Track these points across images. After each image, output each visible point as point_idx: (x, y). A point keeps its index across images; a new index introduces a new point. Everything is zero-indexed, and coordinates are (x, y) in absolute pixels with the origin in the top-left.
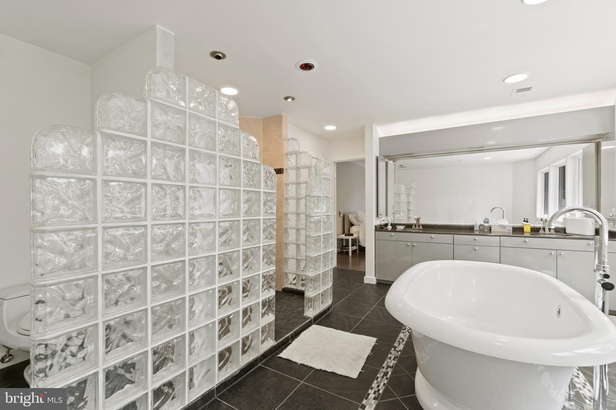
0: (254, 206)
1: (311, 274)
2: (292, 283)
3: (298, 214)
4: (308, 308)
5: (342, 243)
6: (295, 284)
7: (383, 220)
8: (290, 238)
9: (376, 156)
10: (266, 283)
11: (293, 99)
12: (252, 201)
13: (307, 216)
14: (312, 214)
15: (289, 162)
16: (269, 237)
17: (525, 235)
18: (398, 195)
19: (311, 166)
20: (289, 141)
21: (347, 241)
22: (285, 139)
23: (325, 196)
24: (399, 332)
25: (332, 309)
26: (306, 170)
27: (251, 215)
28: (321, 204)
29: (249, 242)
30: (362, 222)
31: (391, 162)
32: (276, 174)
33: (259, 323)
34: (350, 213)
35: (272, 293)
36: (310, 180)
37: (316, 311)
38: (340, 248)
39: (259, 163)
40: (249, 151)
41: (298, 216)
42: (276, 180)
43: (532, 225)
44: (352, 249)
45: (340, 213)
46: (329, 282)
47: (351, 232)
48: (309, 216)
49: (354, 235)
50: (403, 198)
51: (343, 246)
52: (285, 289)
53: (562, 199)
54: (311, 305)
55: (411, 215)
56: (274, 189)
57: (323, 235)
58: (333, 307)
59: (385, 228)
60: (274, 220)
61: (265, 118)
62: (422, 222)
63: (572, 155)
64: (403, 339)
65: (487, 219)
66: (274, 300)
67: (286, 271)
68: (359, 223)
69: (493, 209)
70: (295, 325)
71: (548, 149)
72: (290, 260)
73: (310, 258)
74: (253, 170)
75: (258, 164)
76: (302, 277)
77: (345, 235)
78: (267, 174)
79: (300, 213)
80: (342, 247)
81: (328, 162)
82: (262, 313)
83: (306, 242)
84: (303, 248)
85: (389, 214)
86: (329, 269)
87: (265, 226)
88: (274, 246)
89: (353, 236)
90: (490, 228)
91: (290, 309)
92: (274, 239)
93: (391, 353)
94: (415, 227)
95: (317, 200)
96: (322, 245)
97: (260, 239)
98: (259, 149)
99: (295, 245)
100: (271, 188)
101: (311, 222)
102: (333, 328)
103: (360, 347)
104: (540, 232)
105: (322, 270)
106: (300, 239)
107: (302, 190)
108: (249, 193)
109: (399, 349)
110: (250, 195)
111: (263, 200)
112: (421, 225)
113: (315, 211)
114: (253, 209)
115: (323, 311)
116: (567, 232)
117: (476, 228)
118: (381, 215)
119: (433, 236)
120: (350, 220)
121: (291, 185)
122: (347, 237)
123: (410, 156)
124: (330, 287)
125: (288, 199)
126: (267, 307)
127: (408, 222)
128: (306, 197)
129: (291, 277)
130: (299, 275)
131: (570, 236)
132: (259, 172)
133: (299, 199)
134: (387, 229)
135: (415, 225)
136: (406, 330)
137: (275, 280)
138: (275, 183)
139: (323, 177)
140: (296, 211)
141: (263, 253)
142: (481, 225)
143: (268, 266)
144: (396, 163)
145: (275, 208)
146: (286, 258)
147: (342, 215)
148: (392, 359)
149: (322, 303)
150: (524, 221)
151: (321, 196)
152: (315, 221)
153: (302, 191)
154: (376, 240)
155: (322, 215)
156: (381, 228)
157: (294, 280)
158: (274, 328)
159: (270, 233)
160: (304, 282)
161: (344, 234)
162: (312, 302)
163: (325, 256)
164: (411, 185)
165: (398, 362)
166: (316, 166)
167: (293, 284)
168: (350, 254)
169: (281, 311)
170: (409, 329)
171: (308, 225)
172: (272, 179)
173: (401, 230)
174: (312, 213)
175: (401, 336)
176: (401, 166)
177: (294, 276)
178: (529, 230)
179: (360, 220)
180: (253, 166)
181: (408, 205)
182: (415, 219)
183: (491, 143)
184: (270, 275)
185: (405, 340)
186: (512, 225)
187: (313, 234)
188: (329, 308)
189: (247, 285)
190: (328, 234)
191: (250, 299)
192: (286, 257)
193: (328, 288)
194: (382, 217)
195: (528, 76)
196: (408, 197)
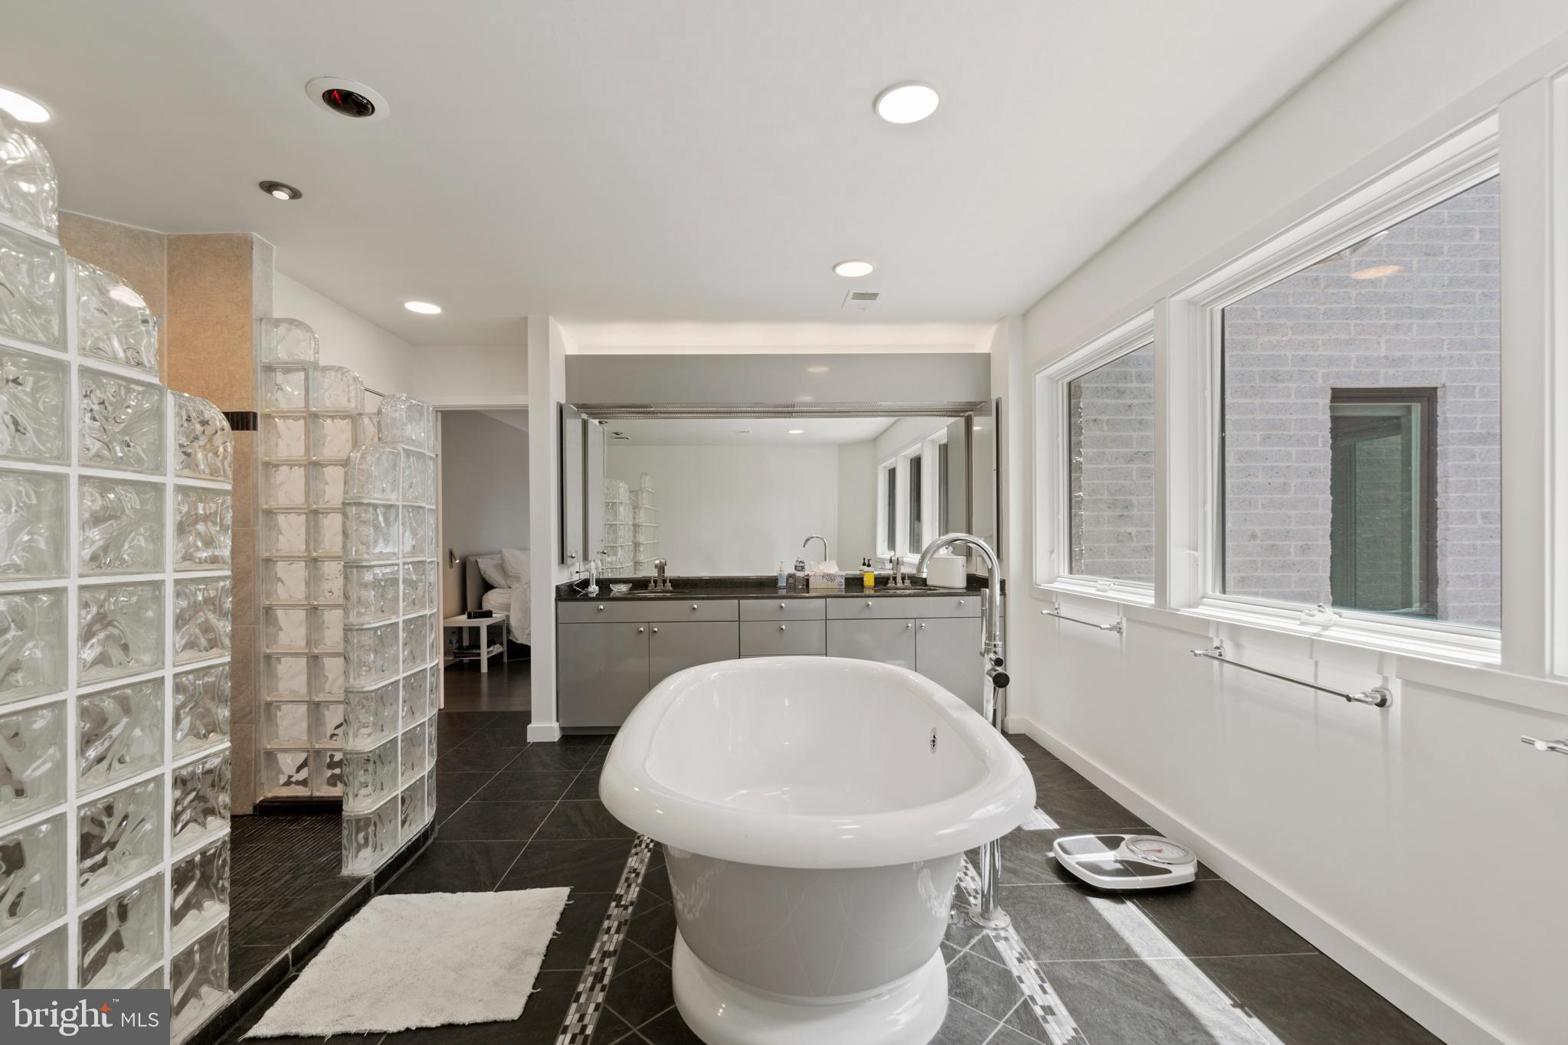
0: (133, 534)
1: (365, 742)
2: (292, 779)
3: (313, 562)
4: (353, 850)
5: (460, 640)
6: (304, 783)
7: (577, 572)
8: (283, 638)
9: (558, 403)
10: (191, 801)
11: (295, 194)
12: (125, 517)
13: (351, 567)
14: (369, 561)
15: (279, 395)
16: (203, 642)
17: (867, 592)
18: (611, 506)
19: (360, 414)
20: (277, 326)
21: (475, 632)
22: (261, 320)
23: (411, 506)
24: (626, 855)
25: (435, 834)
26: (346, 425)
27: (117, 570)
28: (397, 529)
29: (111, 665)
30: (518, 579)
31: (596, 422)
32: (233, 429)
33: (163, 949)
34: (481, 555)
35: (219, 830)
36: (359, 455)
37: (385, 851)
38: (454, 653)
39: (157, 385)
40: (107, 334)
41: (316, 568)
42: (230, 449)
43: (876, 573)
44: (488, 653)
45: (451, 553)
46: (424, 758)
47: (486, 607)
48: (357, 567)
49: (493, 615)
50: (624, 512)
51: (461, 647)
52: (265, 804)
53: (916, 521)
54: (366, 839)
55: (642, 557)
56: (220, 478)
57: (404, 621)
58: (437, 828)
59: (581, 592)
60: (222, 584)
61: (179, 238)
62: (670, 573)
63: (931, 437)
64: (637, 871)
65: (801, 562)
66: (227, 854)
67: (269, 747)
68: (508, 582)
69: (808, 540)
70: (310, 913)
71: (894, 423)
72: (283, 707)
73: (362, 695)
74: (128, 407)
75: (150, 386)
76: (332, 756)
77: (469, 617)
78: (193, 424)
79: (323, 557)
80: (460, 651)
81: (419, 405)
82: (172, 909)
83: (346, 648)
84: (333, 667)
85: (591, 556)
86: (426, 719)
87: (184, 604)
88: (223, 670)
89: (491, 617)
90: (808, 580)
91: (288, 864)
92: (223, 647)
93: (609, 917)
94: (656, 586)
95: (385, 515)
96: (403, 652)
97: (163, 652)
98: (156, 334)
99: (306, 659)
100: (212, 475)
101: (366, 585)
102: (442, 891)
103: (524, 924)
104: (889, 585)
105: (404, 727)
106: (324, 637)
107: (327, 484)
108: (112, 490)
109: (629, 899)
110: (112, 496)
111: (174, 515)
112: (668, 581)
113: (377, 551)
114: (126, 546)
115: (408, 848)
116: (928, 583)
117: (782, 583)
118: (573, 558)
119: (696, 606)
120: (482, 572)
121: (288, 468)
122: (474, 622)
123: (643, 410)
124: (430, 772)
125: (276, 514)
126: (194, 884)
127: (635, 574)
128: (345, 508)
129: (288, 763)
130: (318, 753)
131: (934, 590)
132: (158, 414)
133: (316, 512)
134: (586, 595)
135: (655, 582)
136: (644, 846)
137: (228, 787)
138: (225, 458)
139: (404, 450)
140: (308, 549)
141: (175, 699)
142: (790, 576)
143: (200, 742)
144: (606, 427)
145: (229, 542)
146: (269, 705)
147: (457, 561)
148: (613, 931)
149: (403, 826)
150: (864, 564)
151: (398, 507)
152: (379, 581)
153: (327, 487)
154: (560, 625)
155: (400, 562)
156: (570, 593)
157: (299, 770)
158: (226, 949)
159: (206, 628)
160: (337, 771)
161: (463, 613)
162: (371, 829)
163: (413, 683)
164: (641, 484)
165: (629, 934)
166: (379, 412)
167: (298, 783)
168: (484, 668)
169: (255, 879)
170: (648, 841)
171: (354, 596)
172: (212, 446)
173: (624, 596)
174: (366, 556)
175: (633, 865)
176: (617, 434)
177: (303, 756)
178: (872, 583)
179: (511, 574)
180: (128, 391)
181: (635, 532)
182: (656, 567)
183: (806, 398)
184: (210, 771)
185: (643, 872)
186: (844, 573)
187: (372, 621)
188: (425, 836)
189: (101, 825)
190: (420, 616)
191: (117, 874)
192: (269, 699)
193: (423, 777)
194: (573, 564)
195: (874, 267)
196: (635, 512)
